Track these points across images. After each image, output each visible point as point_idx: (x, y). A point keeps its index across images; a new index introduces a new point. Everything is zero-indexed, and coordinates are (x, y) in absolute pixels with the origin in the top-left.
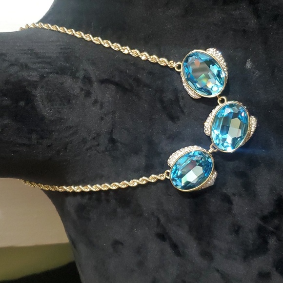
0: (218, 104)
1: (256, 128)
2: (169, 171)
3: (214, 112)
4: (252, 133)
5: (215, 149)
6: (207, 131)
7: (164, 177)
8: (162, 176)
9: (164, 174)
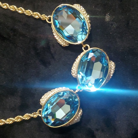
0: (83, 51)
2: (41, 109)
6: (74, 73)
7: (37, 115)
8: (35, 115)
9: (37, 113)
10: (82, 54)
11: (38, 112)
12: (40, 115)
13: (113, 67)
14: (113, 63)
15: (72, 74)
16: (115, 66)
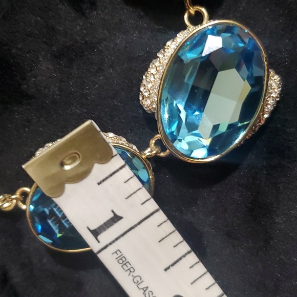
0: (184, 27)
1: (278, 102)
2: (27, 189)
3: (171, 47)
4: (266, 116)
5: (164, 149)
6: (149, 97)
7: (12, 203)
8: (8, 202)
9: (14, 197)
10: (181, 37)
11: (17, 195)
12: (24, 207)
13: (276, 90)
14: (277, 78)
15: (141, 99)
16: (280, 89)
